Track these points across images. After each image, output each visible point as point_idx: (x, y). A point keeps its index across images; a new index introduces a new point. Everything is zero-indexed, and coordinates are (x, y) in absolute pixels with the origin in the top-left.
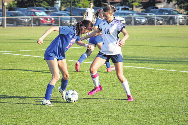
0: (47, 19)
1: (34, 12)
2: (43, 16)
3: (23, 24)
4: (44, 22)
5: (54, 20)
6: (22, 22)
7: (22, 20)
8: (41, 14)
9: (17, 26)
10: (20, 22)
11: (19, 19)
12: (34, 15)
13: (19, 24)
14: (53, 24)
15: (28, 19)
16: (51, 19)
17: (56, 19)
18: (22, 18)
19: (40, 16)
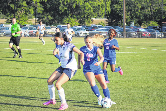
0: (146, 33)
1: (138, 29)
2: (144, 31)
3: (132, 36)
4: (145, 35)
5: (150, 34)
6: (132, 35)
7: (132, 34)
8: (142, 30)
9: (128, 37)
10: (131, 35)
11: (130, 33)
12: (138, 31)
13: (130, 37)
14: (150, 36)
15: (135, 33)
16: (149, 34)
17: (151, 33)
18: (132, 33)
19: (142, 31)
